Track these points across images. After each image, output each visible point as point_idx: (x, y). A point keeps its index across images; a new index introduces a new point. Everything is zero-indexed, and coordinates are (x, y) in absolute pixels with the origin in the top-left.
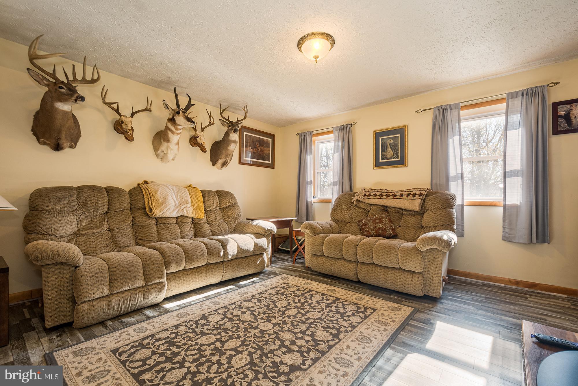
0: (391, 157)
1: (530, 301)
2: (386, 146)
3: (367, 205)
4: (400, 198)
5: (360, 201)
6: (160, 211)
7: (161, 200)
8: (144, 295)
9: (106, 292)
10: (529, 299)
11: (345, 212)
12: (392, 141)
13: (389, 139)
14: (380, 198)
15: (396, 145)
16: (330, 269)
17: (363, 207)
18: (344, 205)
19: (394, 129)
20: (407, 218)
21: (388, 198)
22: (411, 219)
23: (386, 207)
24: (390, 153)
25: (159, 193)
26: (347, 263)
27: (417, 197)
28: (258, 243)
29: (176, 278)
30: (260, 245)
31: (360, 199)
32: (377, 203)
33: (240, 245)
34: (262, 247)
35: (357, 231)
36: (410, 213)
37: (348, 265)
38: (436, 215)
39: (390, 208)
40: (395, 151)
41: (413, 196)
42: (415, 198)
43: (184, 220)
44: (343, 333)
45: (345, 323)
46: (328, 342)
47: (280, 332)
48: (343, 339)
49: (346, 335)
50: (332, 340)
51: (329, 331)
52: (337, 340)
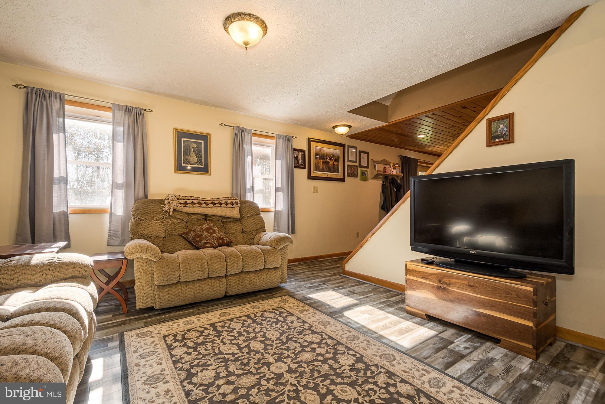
0: (195, 163)
1: (295, 270)
2: (189, 150)
3: (185, 214)
4: (219, 206)
5: (178, 211)
10: (295, 269)
11: (158, 224)
12: (195, 146)
13: (193, 143)
14: (199, 206)
15: (200, 151)
16: (191, 296)
17: (180, 217)
18: (154, 215)
19: (201, 134)
20: (229, 225)
21: (208, 206)
22: (233, 226)
23: (206, 215)
24: (193, 158)
26: (214, 281)
27: (235, 205)
31: (177, 208)
32: (199, 212)
35: (186, 246)
36: (231, 220)
37: (216, 282)
38: (254, 220)
39: (211, 217)
40: (199, 157)
41: (231, 204)
42: (233, 206)
44: (312, 329)
45: (296, 324)
46: (324, 338)
47: (298, 359)
48: (322, 331)
49: (316, 328)
50: (322, 336)
51: (307, 334)
52: (323, 334)
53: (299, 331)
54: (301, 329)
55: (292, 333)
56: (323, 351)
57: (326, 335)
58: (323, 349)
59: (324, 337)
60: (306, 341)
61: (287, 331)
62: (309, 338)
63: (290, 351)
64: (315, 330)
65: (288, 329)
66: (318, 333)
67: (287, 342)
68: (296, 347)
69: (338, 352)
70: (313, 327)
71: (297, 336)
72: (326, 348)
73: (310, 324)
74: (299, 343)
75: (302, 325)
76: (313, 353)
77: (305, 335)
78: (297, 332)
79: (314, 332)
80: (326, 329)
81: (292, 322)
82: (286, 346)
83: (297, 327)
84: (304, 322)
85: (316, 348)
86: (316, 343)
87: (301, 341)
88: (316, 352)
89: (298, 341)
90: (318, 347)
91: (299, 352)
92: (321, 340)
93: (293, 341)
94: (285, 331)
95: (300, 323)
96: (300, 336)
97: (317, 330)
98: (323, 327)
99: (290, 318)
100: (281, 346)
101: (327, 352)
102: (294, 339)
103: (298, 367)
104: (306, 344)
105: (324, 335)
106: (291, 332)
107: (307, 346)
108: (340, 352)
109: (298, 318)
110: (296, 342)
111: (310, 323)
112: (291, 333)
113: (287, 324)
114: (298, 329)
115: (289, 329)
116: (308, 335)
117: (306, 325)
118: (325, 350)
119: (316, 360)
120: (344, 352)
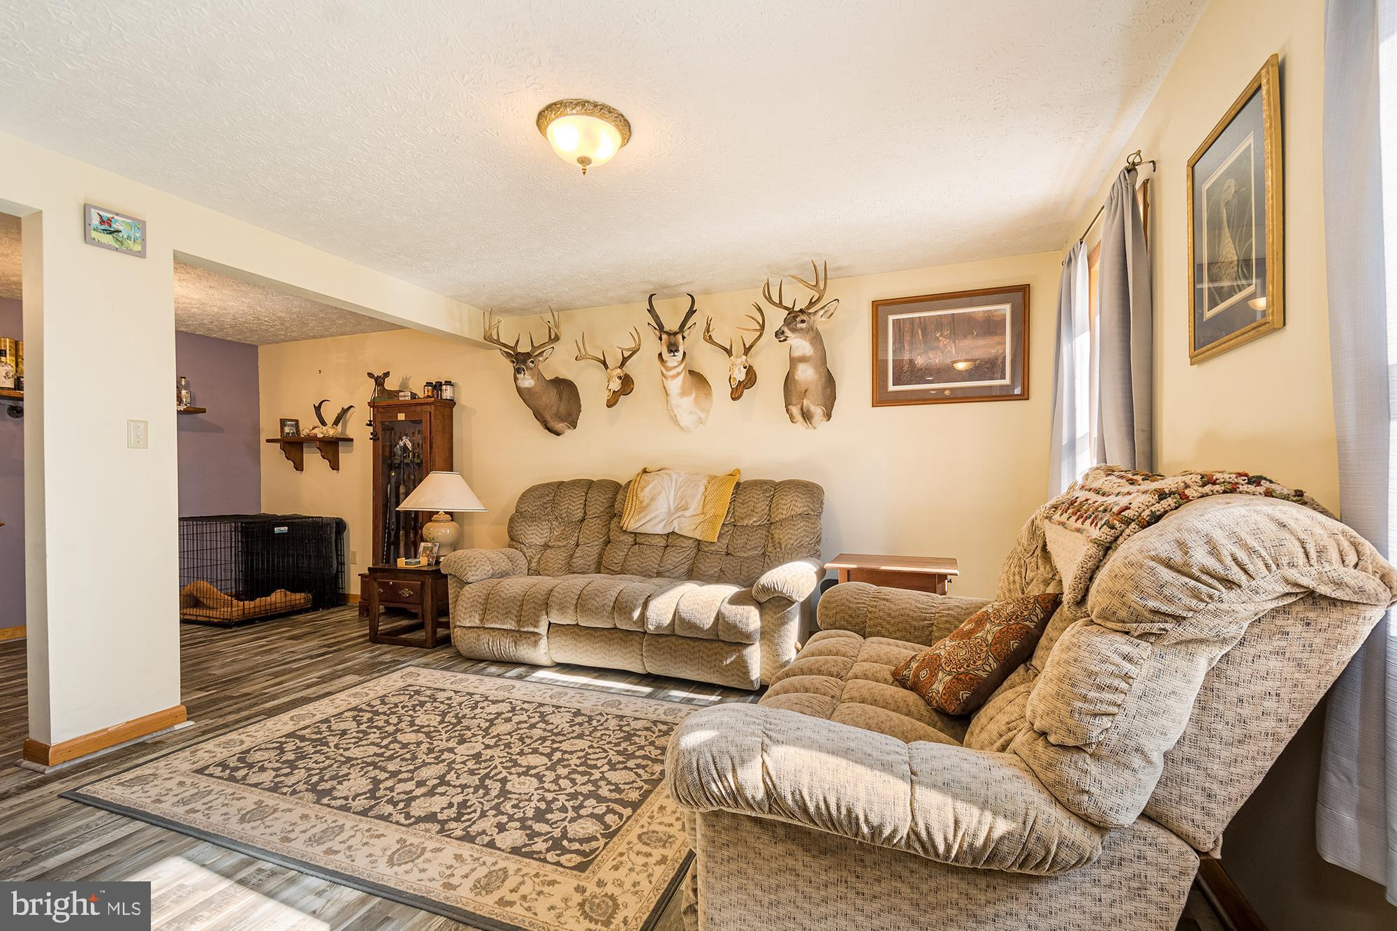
2: (1219, 226)
6: (636, 522)
7: (646, 501)
8: (515, 643)
9: (477, 622)
12: (1233, 186)
13: (1224, 184)
25: (647, 489)
28: (726, 613)
29: (562, 635)
30: (731, 620)
33: (681, 607)
34: (735, 626)
43: (677, 541)
44: (437, 827)
45: (487, 824)
46: (400, 813)
47: (445, 764)
48: (410, 829)
49: (427, 831)
50: (408, 816)
51: (445, 811)
52: (407, 822)
53: (469, 810)
54: (466, 817)
55: (482, 800)
56: (401, 787)
57: (397, 823)
58: (399, 791)
59: (403, 815)
60: (442, 794)
61: (496, 801)
62: (437, 803)
63: (466, 769)
64: (428, 825)
65: (498, 805)
66: (420, 820)
67: (482, 780)
68: (457, 778)
69: (368, 795)
70: (438, 832)
71: (467, 798)
72: (394, 794)
73: (449, 836)
74: (455, 787)
75: (470, 826)
76: (419, 779)
77: (451, 805)
78: (472, 805)
79: (431, 818)
80: (398, 836)
81: (501, 828)
82: (479, 774)
83: (479, 818)
84: (468, 838)
85: (417, 787)
86: (417, 797)
87: (451, 791)
88: (414, 782)
89: (459, 790)
90: (411, 792)
91: (448, 772)
92: (408, 805)
93: (470, 787)
94: (502, 799)
95: (479, 834)
96: (460, 798)
97: (422, 826)
98: (411, 840)
99: (514, 836)
100: (490, 772)
101: (391, 789)
102: (472, 790)
103: (440, 756)
104: (440, 790)
105: (403, 821)
106: (488, 801)
107: (435, 787)
108: (364, 796)
109: (491, 845)
110: (464, 787)
111: (448, 840)
112: (486, 798)
113: (511, 818)
114: (473, 815)
115: (497, 807)
116: (443, 809)
117: (459, 833)
118: (396, 791)
119: (412, 771)
120: (354, 800)
